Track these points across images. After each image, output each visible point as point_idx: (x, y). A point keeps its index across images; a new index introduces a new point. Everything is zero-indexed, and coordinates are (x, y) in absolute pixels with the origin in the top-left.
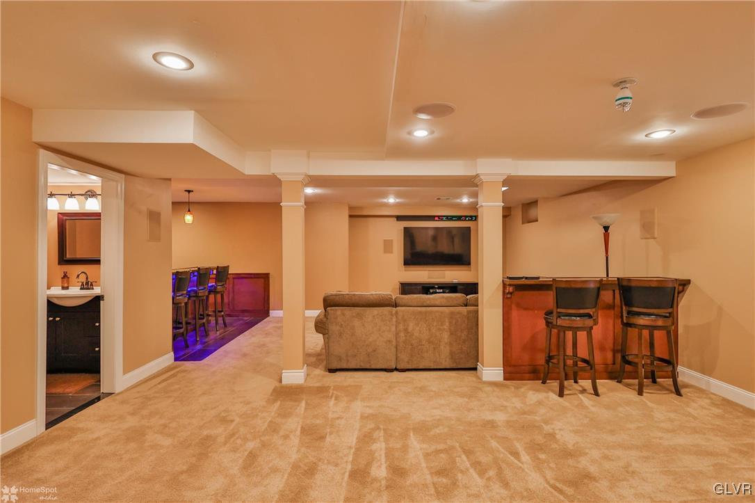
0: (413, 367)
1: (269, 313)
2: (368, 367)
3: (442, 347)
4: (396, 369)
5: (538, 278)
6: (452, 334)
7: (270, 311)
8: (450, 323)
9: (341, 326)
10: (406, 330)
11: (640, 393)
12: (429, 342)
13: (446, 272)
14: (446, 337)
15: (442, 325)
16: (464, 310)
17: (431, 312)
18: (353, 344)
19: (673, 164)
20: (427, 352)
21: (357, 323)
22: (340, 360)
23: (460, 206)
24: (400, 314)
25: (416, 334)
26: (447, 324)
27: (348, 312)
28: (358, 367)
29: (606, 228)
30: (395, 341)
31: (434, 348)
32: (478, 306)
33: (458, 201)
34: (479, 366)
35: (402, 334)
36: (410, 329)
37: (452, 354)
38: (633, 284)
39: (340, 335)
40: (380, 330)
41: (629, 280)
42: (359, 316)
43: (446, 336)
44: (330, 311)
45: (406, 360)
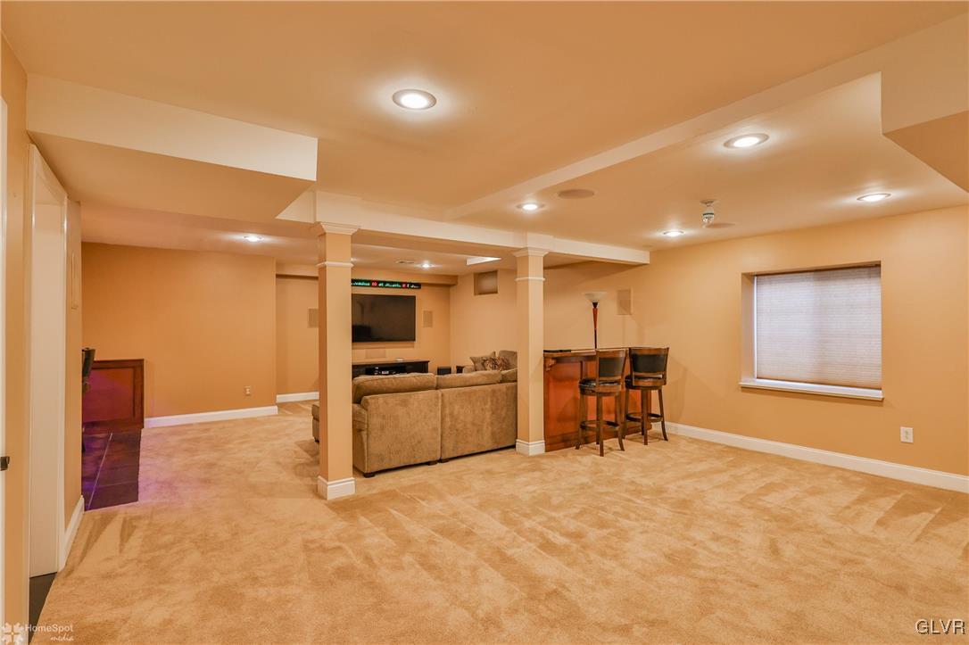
0: (459, 454)
1: (143, 422)
2: (412, 463)
3: (485, 428)
4: (441, 461)
5: (570, 351)
6: (493, 413)
7: (146, 420)
8: (492, 401)
9: (384, 417)
10: (452, 415)
11: (646, 443)
12: (473, 424)
13: (387, 350)
14: (488, 417)
15: (485, 404)
16: (504, 386)
17: (475, 392)
18: (396, 438)
19: (648, 253)
20: (471, 435)
21: (401, 411)
22: (382, 460)
23: (420, 272)
24: (446, 396)
25: (462, 417)
26: (489, 403)
27: (392, 399)
28: (403, 465)
29: (595, 304)
30: (439, 429)
31: (478, 431)
32: (516, 381)
33: (418, 266)
34: (519, 443)
35: (448, 419)
36: (455, 413)
37: (493, 434)
38: (639, 353)
39: (382, 428)
40: (425, 417)
41: (640, 349)
42: (404, 403)
43: (488, 414)
44: (369, 401)
45: (451, 448)
